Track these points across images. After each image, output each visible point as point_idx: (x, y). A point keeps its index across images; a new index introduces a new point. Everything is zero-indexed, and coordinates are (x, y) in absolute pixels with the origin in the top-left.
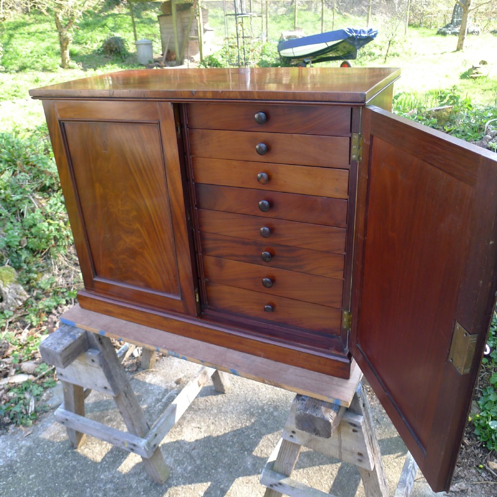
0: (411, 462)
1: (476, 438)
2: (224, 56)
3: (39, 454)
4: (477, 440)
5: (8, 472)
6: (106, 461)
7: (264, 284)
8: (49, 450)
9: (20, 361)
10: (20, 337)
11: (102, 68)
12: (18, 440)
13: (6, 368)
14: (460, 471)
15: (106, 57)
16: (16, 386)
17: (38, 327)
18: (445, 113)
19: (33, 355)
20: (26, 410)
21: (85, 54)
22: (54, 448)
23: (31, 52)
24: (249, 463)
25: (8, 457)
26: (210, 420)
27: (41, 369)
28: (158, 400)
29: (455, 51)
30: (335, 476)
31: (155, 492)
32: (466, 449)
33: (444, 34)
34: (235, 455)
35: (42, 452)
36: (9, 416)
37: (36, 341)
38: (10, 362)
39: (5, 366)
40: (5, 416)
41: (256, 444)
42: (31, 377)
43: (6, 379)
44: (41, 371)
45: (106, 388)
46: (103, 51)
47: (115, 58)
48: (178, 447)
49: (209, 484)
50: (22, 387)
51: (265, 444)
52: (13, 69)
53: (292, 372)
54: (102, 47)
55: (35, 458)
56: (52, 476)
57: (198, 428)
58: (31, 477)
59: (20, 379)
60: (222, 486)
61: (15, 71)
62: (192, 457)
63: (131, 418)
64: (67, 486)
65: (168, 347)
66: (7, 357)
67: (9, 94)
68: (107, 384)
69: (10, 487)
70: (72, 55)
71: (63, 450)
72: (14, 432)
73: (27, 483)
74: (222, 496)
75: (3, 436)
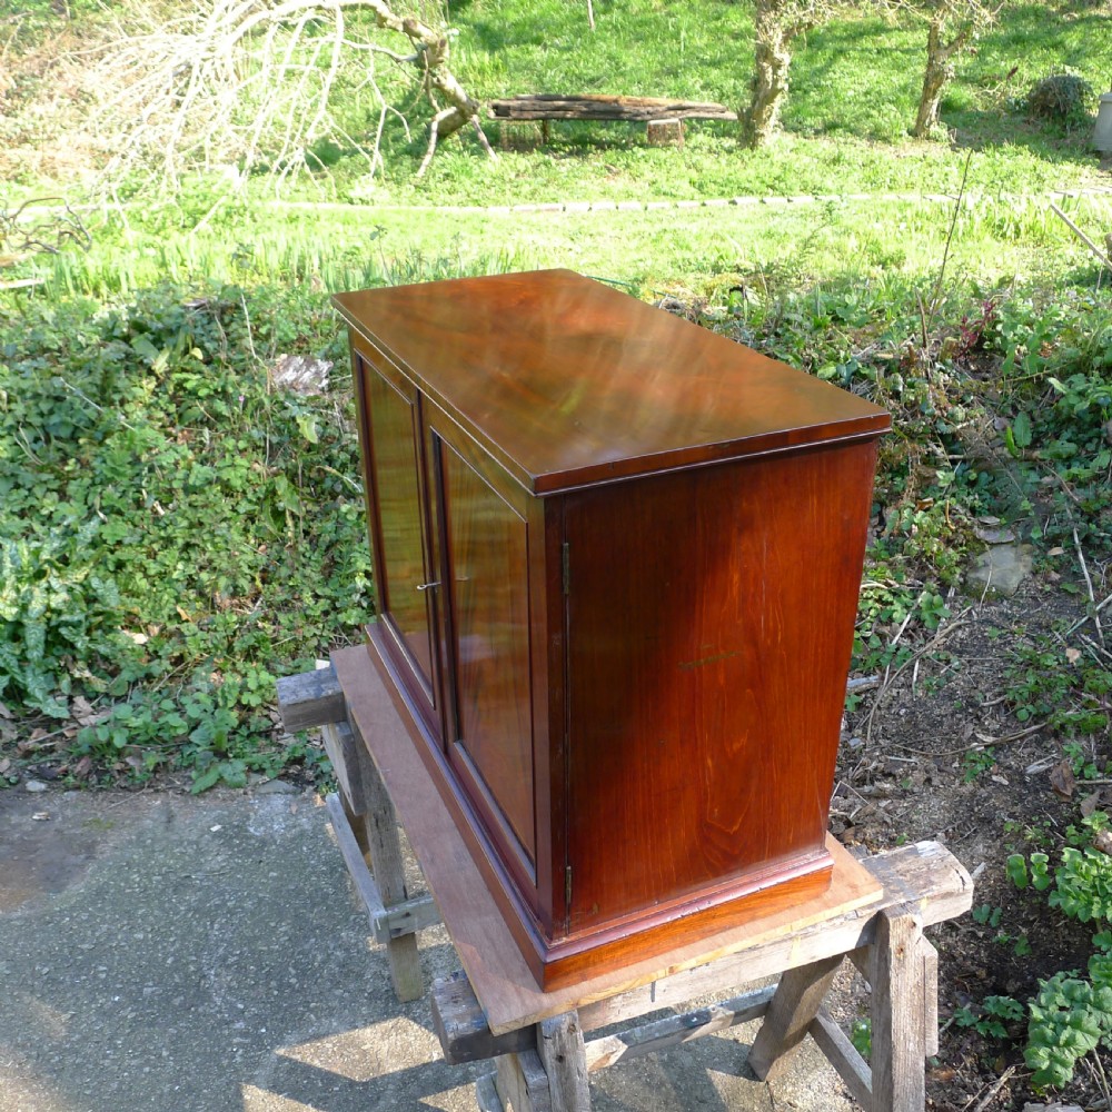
21: (980, 110)
40: (310, 768)
47: (1047, 126)
52: (812, 127)
54: (1026, 97)
61: (813, 132)
74: (458, 1084)
75: (290, 796)
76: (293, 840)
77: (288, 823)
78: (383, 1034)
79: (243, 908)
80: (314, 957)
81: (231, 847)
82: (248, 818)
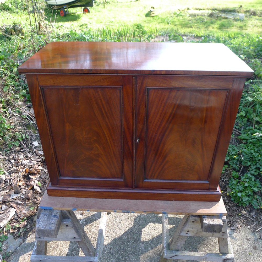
2: (12, 4)
4: (234, 203)
24: (142, 246)
29: (136, 1)
32: (231, 209)
34: (133, 245)
41: (140, 235)
51: (145, 234)
53: (192, 205)
57: (107, 237)
62: (112, 254)
63: (88, 249)
68: (76, 236)
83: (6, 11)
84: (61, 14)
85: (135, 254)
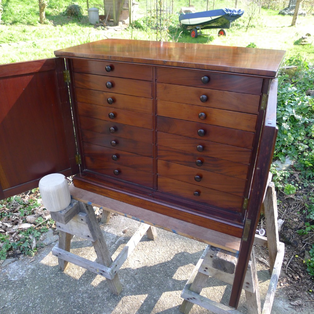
0: (272, 287)
1: (308, 273)
2: (145, 21)
3: (40, 274)
4: (308, 275)
5: (21, 284)
6: (82, 280)
7: (195, 179)
8: (46, 271)
9: (25, 215)
10: (24, 200)
11: (66, 25)
12: (26, 264)
13: (17, 219)
14: (298, 293)
15: (68, 18)
16: (23, 230)
17: (35, 194)
18: (292, 71)
19: (33, 211)
20: (30, 246)
21: (55, 15)
22: (49, 270)
23: (20, 12)
24: (171, 284)
25: (20, 275)
26: (146, 257)
27: (39, 221)
28: (113, 243)
29: (290, 26)
30: (223, 293)
31: (114, 300)
32: (302, 280)
33: (283, 14)
34: (161, 278)
35: (42, 273)
36: (20, 249)
37: (34, 202)
38: (19, 215)
39: (16, 218)
40: (17, 249)
41: (174, 272)
42: (33, 225)
43: (17, 226)
44: (39, 222)
45: (88, 236)
46: (66, 14)
47: (74, 19)
48: (126, 273)
49: (147, 295)
50: (27, 231)
51: (180, 272)
52: (8, 22)
53: (210, 233)
54: (66, 11)
55: (38, 276)
56: (49, 288)
57: (138, 261)
58: (36, 287)
59: (26, 226)
60: (155, 298)
61: (9, 24)
62: (135, 279)
63: (102, 255)
64: (58, 294)
65: (132, 214)
66: (17, 212)
67: (7, 39)
68: (90, 234)
69: (23, 293)
70: (47, 15)
71: (55, 272)
72: (23, 259)
73: (34, 292)
74: (155, 304)
75: (16, 262)
76: (32, 274)
77: (24, 270)
78: (122, 307)
79: (37, 303)
80: (78, 301)
81: (11, 289)
82: (8, 277)
83: (137, 28)
84: (192, 35)
85: (158, 288)
